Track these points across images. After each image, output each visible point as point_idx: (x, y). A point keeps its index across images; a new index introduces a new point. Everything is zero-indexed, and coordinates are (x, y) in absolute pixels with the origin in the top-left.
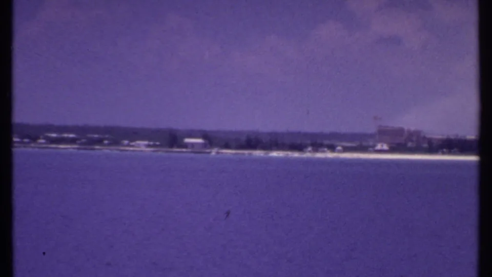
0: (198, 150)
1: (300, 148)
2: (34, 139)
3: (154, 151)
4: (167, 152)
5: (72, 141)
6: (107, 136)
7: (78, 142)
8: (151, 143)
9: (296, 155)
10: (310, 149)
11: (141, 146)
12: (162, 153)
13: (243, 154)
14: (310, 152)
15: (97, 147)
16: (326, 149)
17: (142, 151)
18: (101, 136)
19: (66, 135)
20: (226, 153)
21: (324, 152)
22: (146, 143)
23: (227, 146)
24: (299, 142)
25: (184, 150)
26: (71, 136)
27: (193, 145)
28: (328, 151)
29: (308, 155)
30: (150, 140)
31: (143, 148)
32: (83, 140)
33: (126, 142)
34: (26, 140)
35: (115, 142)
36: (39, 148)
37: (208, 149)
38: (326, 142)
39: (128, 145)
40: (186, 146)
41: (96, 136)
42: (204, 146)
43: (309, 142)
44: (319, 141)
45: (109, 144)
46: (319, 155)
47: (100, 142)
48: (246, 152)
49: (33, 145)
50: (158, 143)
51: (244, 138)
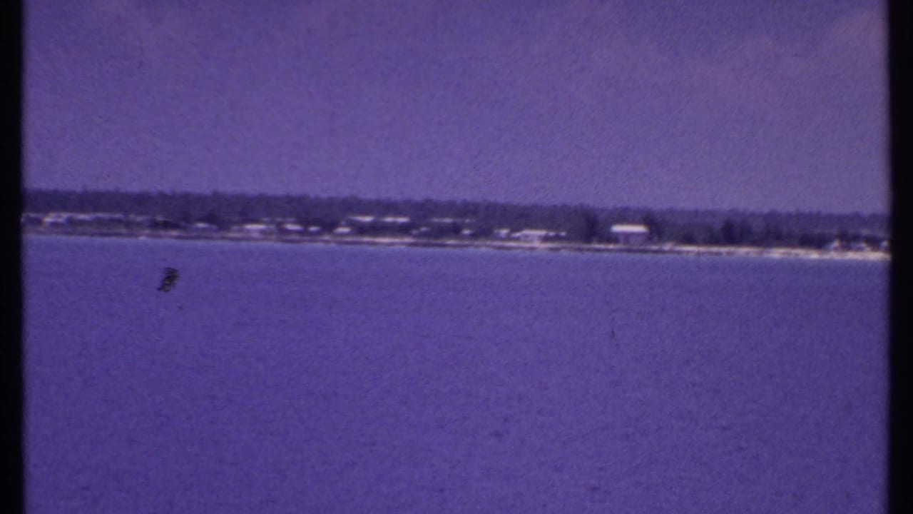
0: (635, 247)
1: (819, 243)
2: (329, 227)
3: (552, 249)
4: (580, 250)
5: (403, 230)
6: (467, 221)
7: (414, 232)
8: (552, 234)
9: (814, 255)
10: (836, 244)
11: (533, 239)
12: (567, 252)
13: (718, 254)
14: (836, 249)
15: (451, 242)
16: (863, 245)
17: (532, 249)
18: (459, 221)
19: (389, 219)
20: (688, 252)
21: (860, 249)
22: (543, 233)
23: (689, 240)
24: (817, 231)
25: (611, 246)
26: (402, 220)
27: (628, 236)
28: (868, 249)
29: (834, 255)
30: (549, 228)
31: (537, 244)
32: (424, 229)
33: (504, 232)
34: (313, 229)
35: (484, 232)
36: (339, 243)
37: (656, 243)
38: (865, 232)
39: (508, 238)
40: (614, 238)
41: (448, 220)
42: (649, 238)
43: (835, 231)
44: (851, 232)
45: (474, 236)
46: (851, 256)
47: (455, 230)
48: (724, 250)
49: (327, 237)
50: (563, 234)
51: (718, 225)
